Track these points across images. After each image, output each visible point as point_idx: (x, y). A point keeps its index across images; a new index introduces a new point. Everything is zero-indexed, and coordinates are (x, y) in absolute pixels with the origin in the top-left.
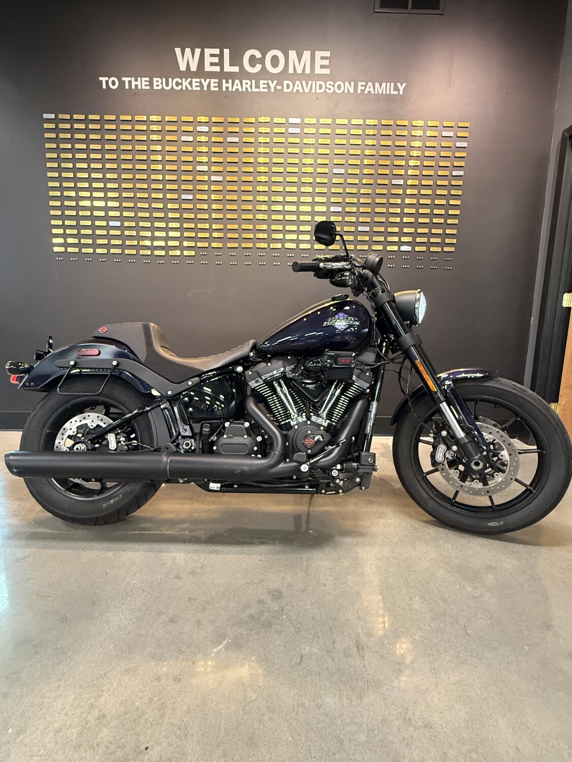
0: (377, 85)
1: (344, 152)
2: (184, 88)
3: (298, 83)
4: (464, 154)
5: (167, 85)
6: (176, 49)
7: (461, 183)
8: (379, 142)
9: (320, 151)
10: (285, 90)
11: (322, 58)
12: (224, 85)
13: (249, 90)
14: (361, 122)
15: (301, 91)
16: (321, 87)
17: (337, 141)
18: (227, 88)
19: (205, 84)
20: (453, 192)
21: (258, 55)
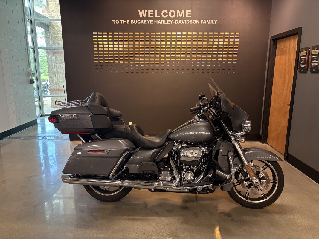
0: (207, 21)
1: (196, 43)
2: (141, 23)
3: (180, 20)
4: (238, 43)
5: (135, 22)
6: (139, 10)
7: (237, 53)
8: (208, 39)
9: (188, 43)
10: (176, 23)
11: (188, 12)
12: (155, 22)
13: (164, 23)
14: (202, 33)
15: (181, 23)
16: (188, 22)
17: (194, 40)
18: (156, 23)
19: (148, 22)
20: (234, 56)
21: (167, 12)
